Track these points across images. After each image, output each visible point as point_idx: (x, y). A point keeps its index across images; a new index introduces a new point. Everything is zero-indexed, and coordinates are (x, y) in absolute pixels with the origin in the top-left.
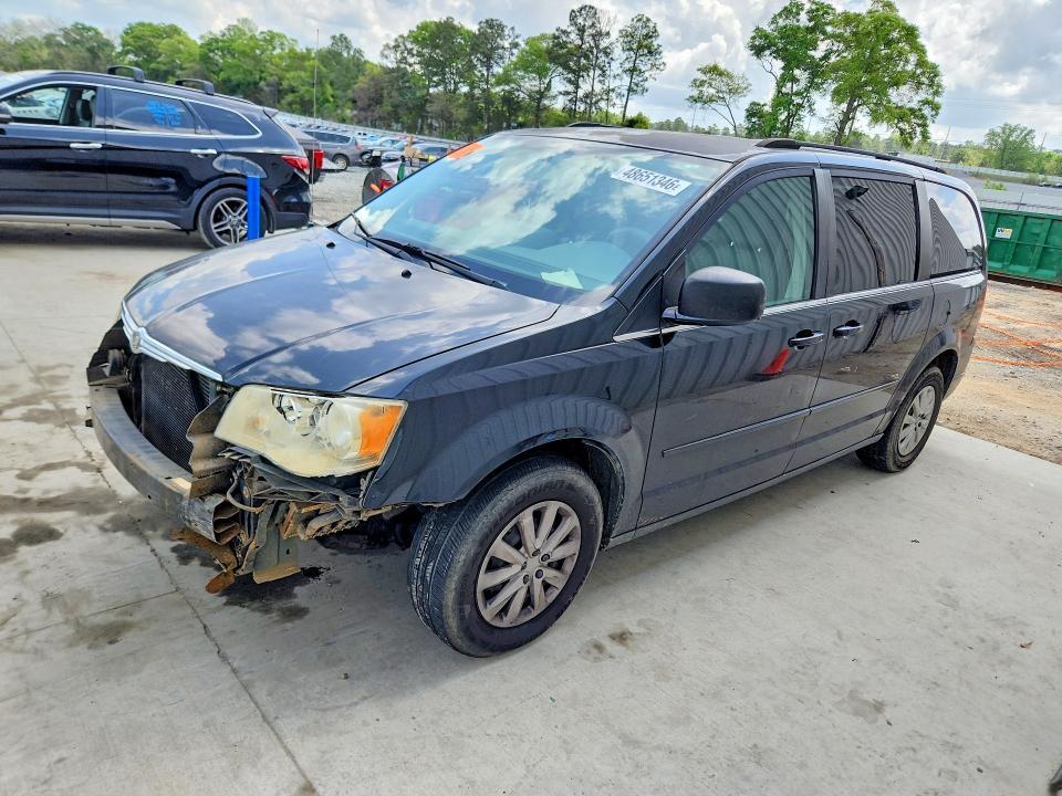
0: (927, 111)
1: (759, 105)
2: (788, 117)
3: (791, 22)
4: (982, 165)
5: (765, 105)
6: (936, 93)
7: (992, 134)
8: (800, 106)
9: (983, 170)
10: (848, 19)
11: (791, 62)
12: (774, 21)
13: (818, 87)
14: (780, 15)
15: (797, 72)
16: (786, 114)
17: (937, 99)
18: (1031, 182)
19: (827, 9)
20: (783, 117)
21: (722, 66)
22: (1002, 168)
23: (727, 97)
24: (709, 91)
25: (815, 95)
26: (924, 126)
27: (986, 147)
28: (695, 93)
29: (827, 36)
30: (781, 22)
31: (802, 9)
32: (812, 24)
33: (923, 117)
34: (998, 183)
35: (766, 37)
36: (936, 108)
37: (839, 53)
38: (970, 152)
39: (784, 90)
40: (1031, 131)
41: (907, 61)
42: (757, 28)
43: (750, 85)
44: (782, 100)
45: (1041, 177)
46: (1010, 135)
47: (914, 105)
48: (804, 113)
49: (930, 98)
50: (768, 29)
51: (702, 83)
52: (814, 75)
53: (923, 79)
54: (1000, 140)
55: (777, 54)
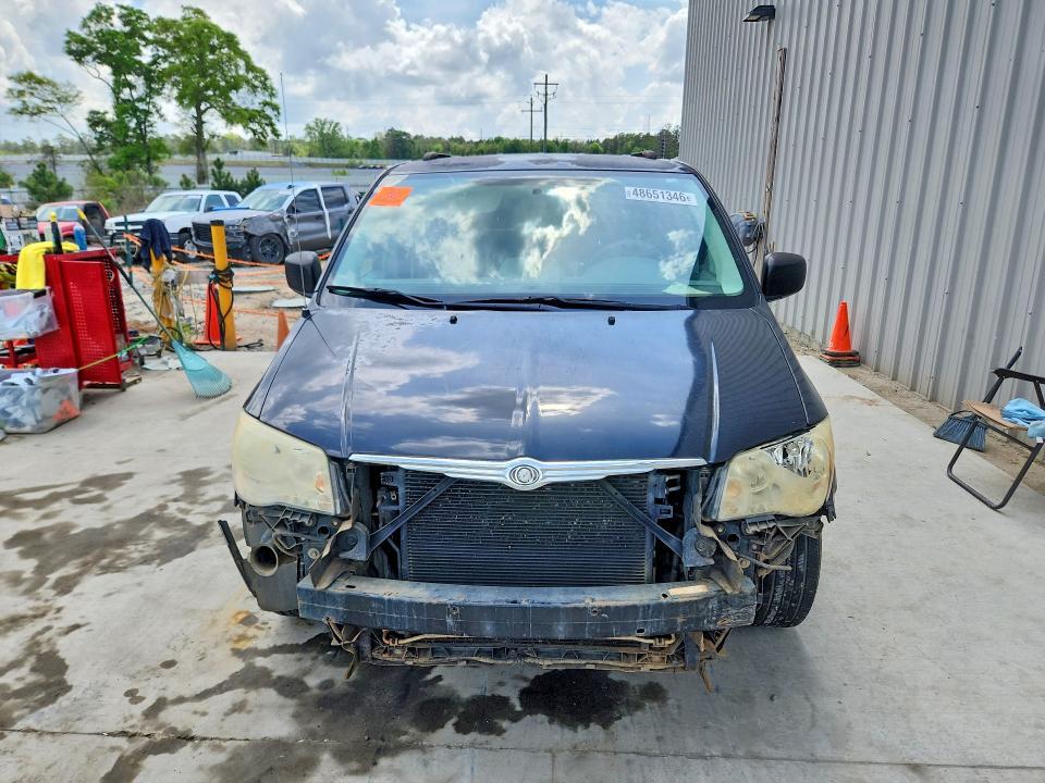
0: (269, 111)
1: (98, 113)
2: (139, 124)
3: (104, 26)
4: (310, 156)
5: (106, 113)
6: (272, 95)
7: (309, 127)
8: (147, 113)
9: (313, 160)
10: (165, 25)
11: (119, 68)
12: (85, 25)
13: (158, 93)
14: (90, 18)
15: (130, 78)
16: (135, 121)
17: (275, 101)
18: (352, 166)
19: (140, 15)
20: (133, 124)
21: (38, 73)
22: (327, 157)
23: (58, 107)
24: (33, 101)
25: (158, 100)
26: (271, 125)
27: (308, 139)
28: (17, 104)
29: (148, 42)
30: (94, 27)
31: (113, 14)
32: (127, 29)
33: (268, 117)
34: (341, 170)
35: (83, 41)
36: (275, 108)
37: (165, 58)
38: (296, 145)
39: (122, 96)
40: (337, 124)
41: (237, 66)
42: (69, 33)
43: (80, 92)
44: (124, 107)
45: (357, 161)
46: (322, 129)
47: (257, 107)
48: (154, 118)
49: (268, 100)
50: (83, 33)
51: (21, 93)
52: (149, 80)
53: (256, 83)
54: (317, 134)
55: (102, 58)
